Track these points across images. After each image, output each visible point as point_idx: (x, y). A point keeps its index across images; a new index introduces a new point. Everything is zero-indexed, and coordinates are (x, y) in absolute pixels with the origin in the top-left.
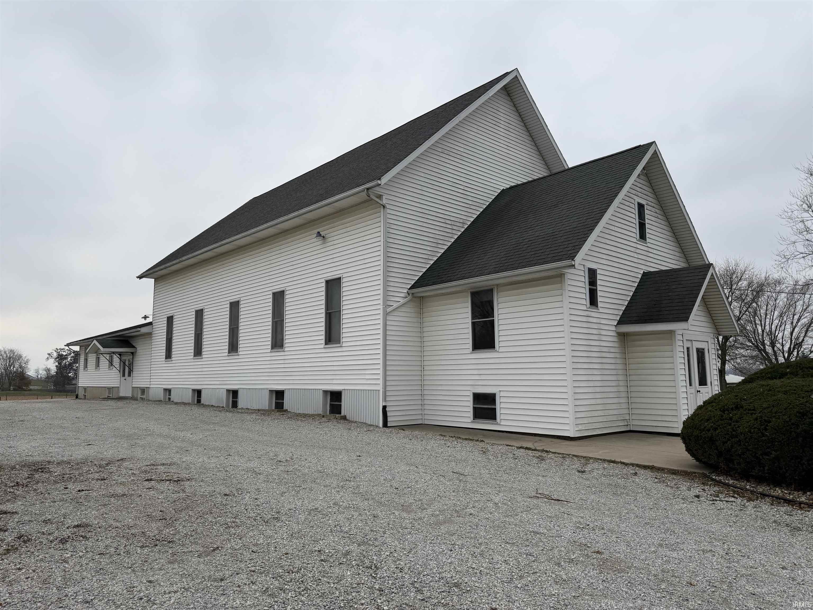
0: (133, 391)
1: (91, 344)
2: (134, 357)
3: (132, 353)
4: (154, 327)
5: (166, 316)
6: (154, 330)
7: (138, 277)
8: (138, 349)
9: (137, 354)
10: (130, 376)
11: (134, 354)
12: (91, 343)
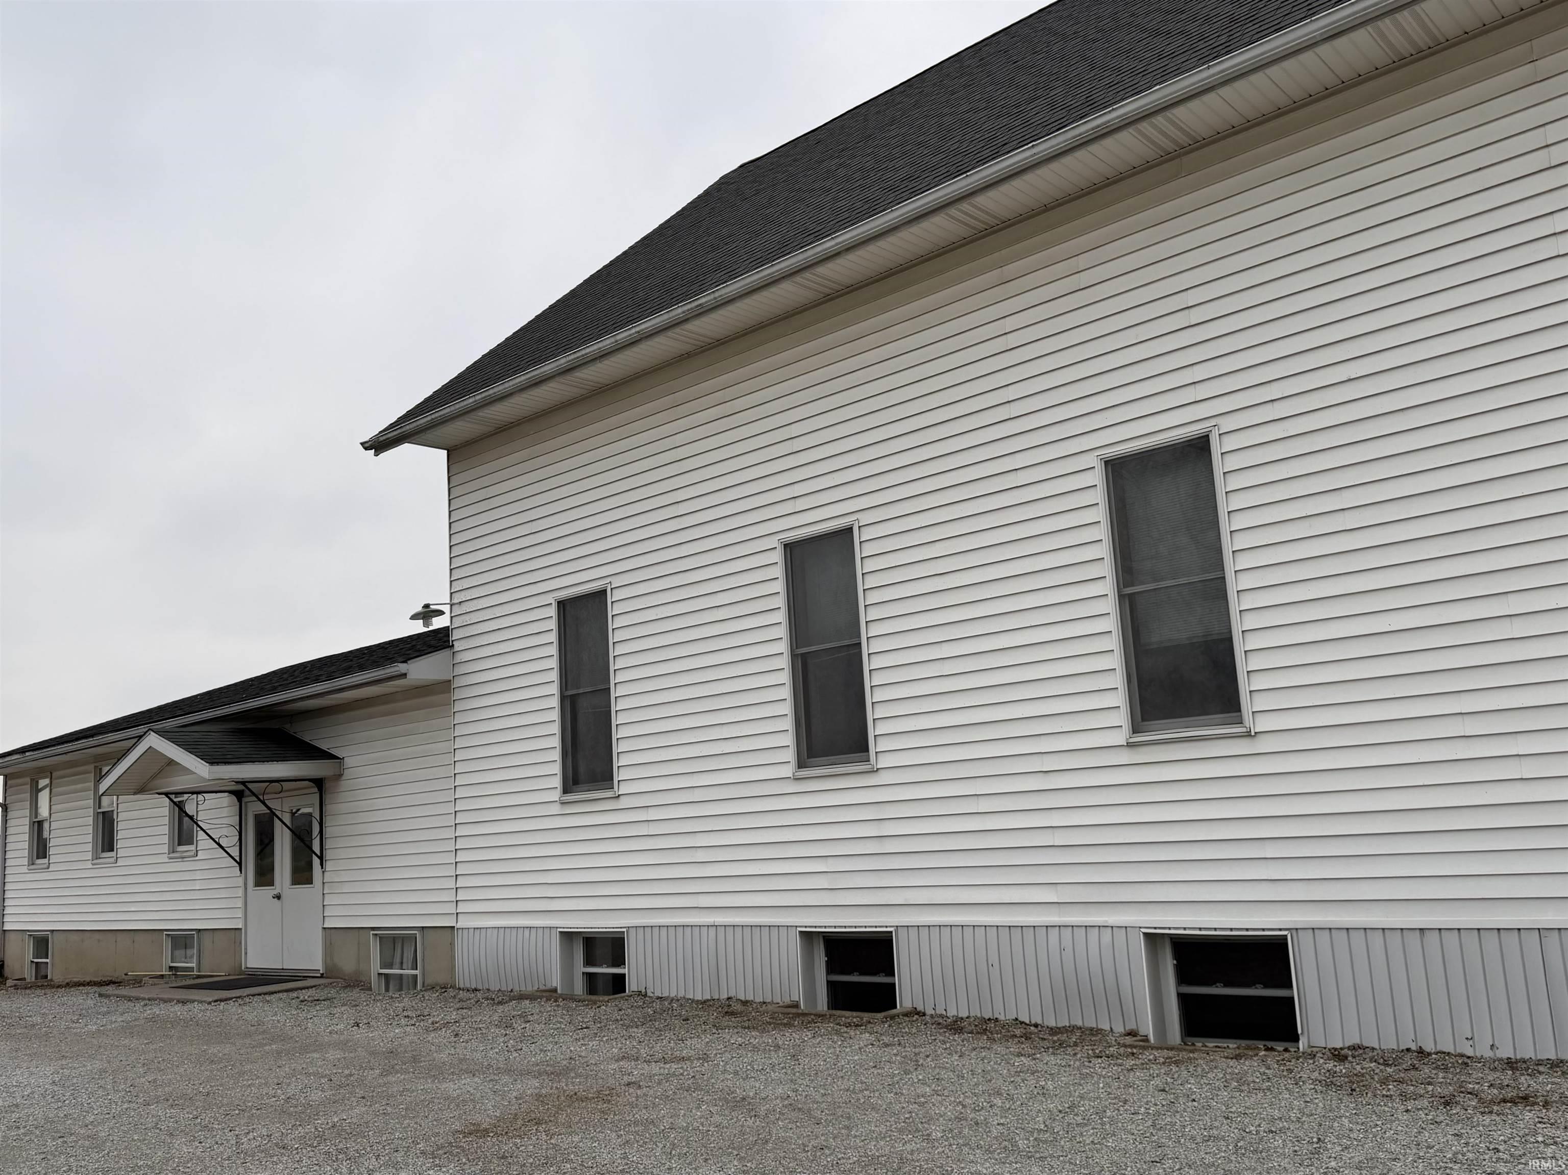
0: (329, 948)
1: (128, 751)
2: (327, 798)
3: (319, 783)
4: (460, 657)
5: (551, 599)
6: (460, 670)
7: (366, 446)
8: (349, 762)
9: (344, 784)
10: (309, 881)
11: (327, 785)
12: (134, 746)
